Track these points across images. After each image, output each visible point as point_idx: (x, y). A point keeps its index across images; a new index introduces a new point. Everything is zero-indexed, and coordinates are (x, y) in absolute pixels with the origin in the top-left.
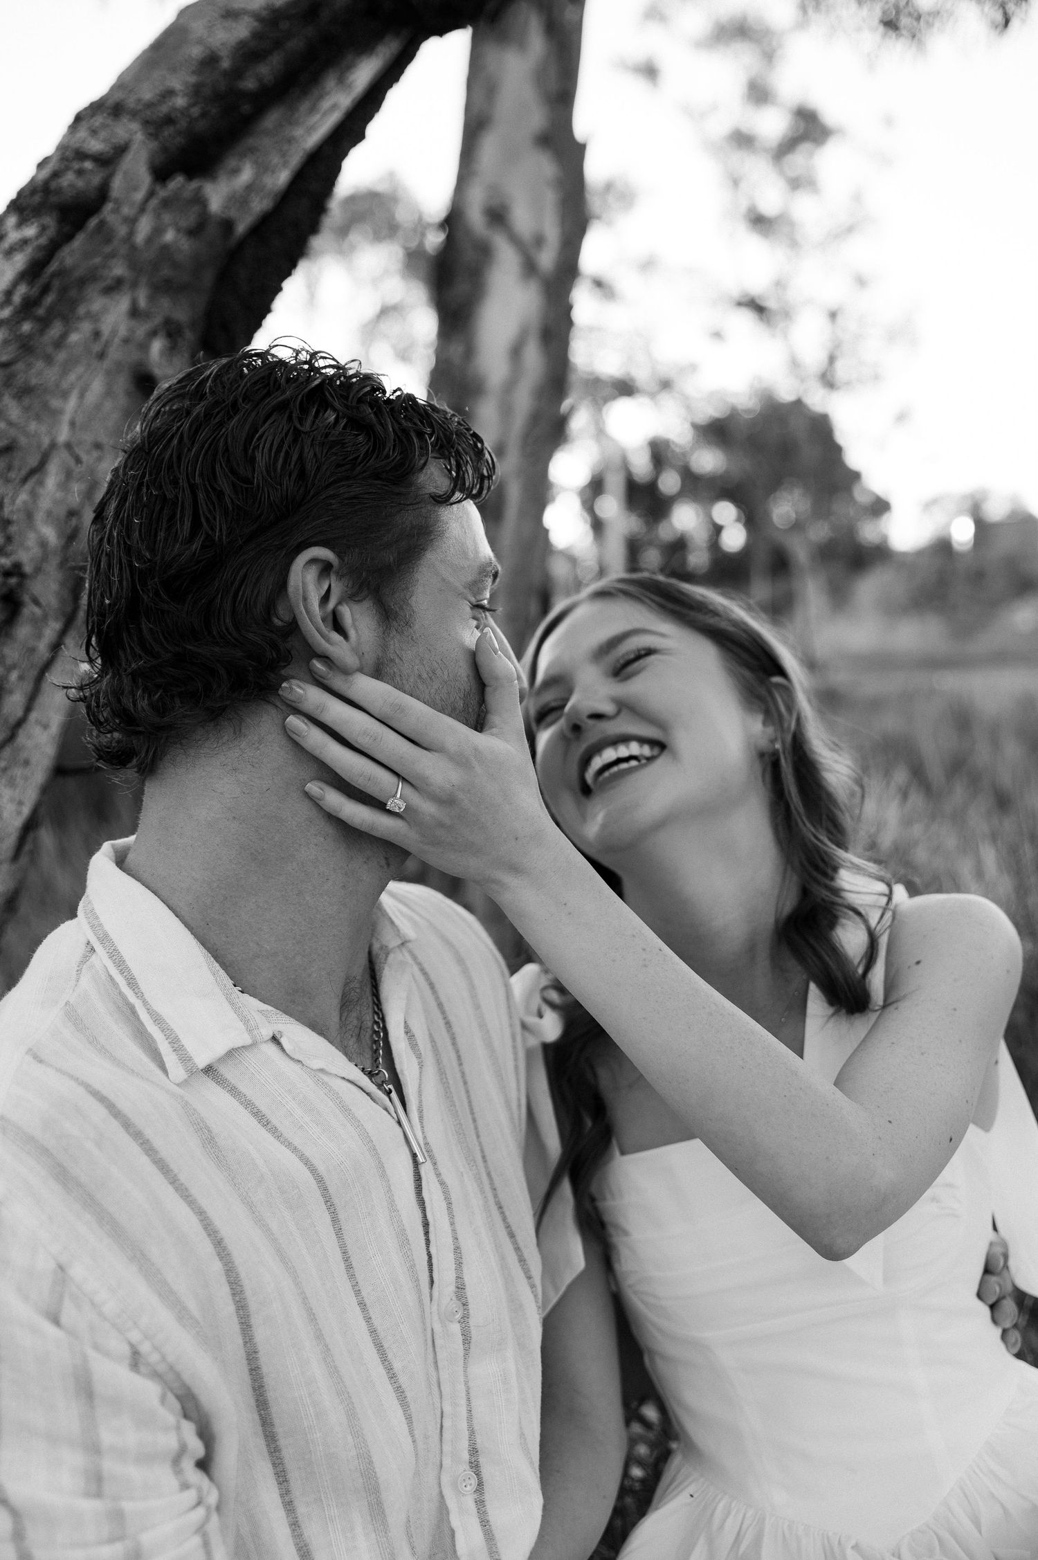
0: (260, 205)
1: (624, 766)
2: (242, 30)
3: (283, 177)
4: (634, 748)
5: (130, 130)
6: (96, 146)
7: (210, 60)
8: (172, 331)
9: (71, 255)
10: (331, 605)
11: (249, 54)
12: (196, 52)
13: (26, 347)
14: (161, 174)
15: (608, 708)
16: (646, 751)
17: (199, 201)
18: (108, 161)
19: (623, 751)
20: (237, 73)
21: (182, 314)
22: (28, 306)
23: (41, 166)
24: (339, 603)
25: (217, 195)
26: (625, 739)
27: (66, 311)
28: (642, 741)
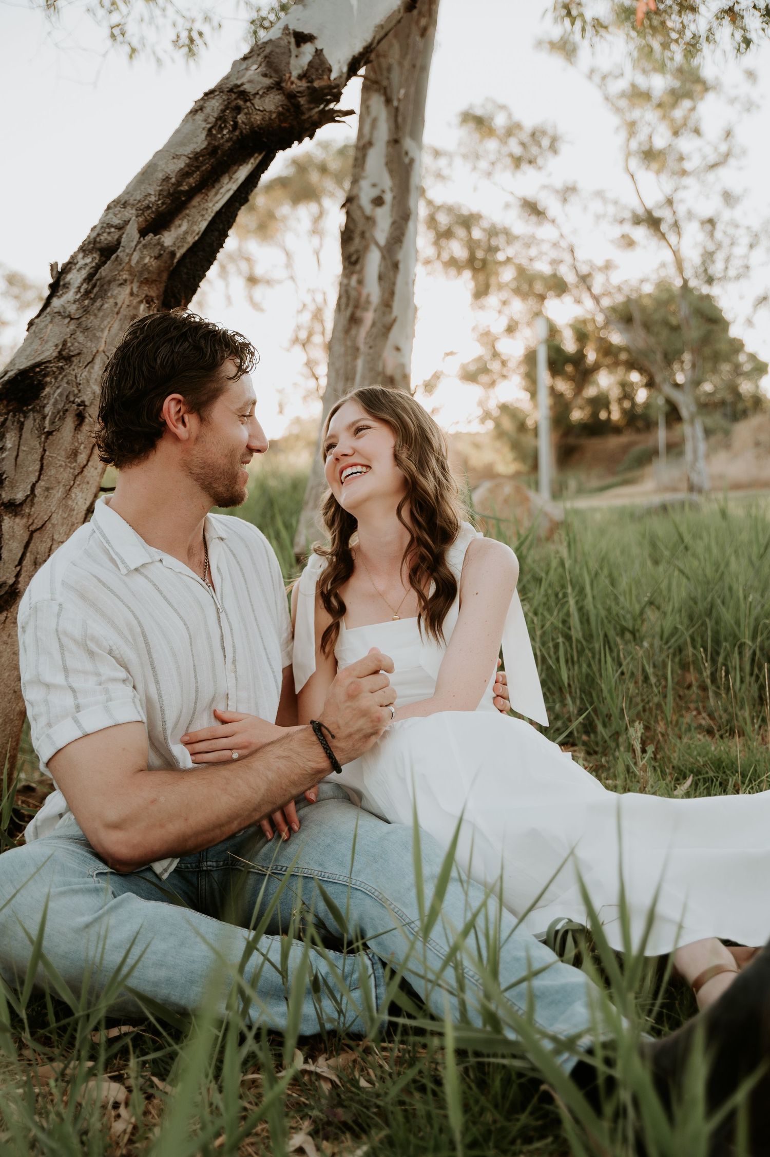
0: (191, 240)
1: (354, 475)
2: (181, 164)
3: (204, 225)
4: (359, 469)
5: (130, 213)
6: (116, 221)
7: (167, 179)
8: (149, 300)
9: (104, 271)
10: (181, 414)
11: (184, 174)
12: (160, 176)
13: (86, 311)
14: (143, 233)
15: (349, 452)
16: (364, 469)
17: (160, 244)
18: (120, 228)
19: (354, 470)
20: (179, 183)
21: (153, 293)
22: (87, 293)
23: (93, 229)
24: (184, 413)
25: (168, 239)
26: (356, 465)
27: (103, 294)
28: (362, 465)
